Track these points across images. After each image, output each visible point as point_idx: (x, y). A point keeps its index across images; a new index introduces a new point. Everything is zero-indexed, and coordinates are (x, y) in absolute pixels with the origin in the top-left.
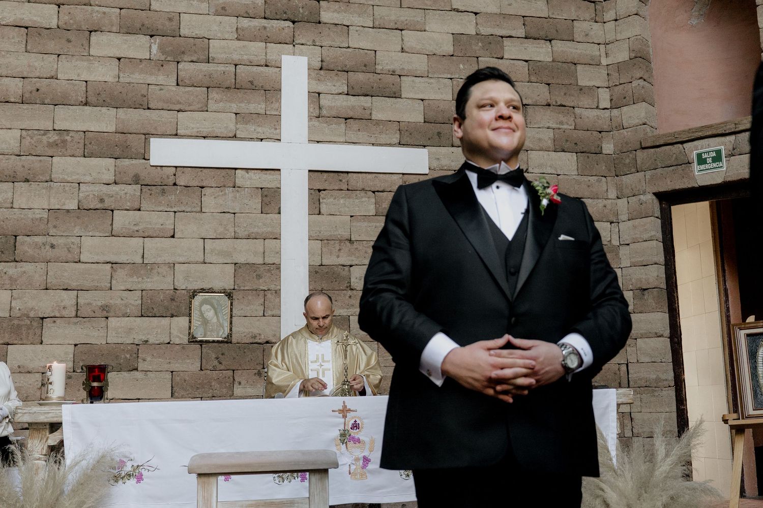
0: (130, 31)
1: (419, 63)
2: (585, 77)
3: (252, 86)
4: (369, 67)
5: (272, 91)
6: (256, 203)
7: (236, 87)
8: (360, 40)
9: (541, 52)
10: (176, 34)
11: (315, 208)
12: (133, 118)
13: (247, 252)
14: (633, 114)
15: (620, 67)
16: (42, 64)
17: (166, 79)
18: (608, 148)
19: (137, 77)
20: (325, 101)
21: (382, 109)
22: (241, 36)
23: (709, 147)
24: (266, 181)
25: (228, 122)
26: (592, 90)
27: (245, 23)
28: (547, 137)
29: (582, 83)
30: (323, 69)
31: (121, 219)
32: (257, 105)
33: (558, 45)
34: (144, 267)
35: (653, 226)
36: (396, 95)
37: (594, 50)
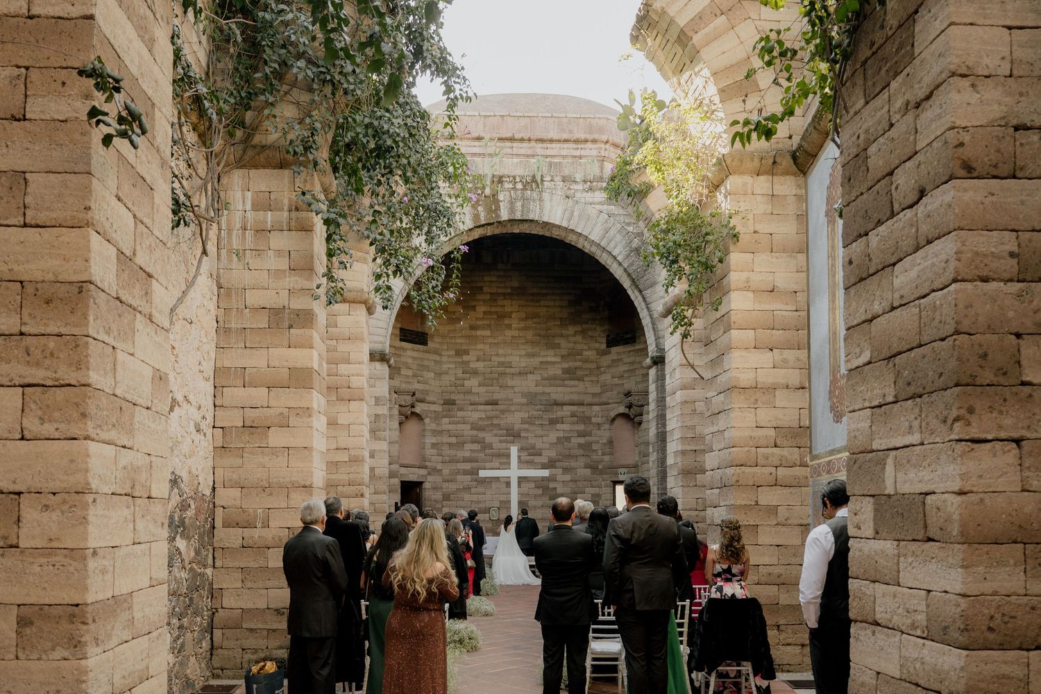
0: (473, 442)
1: (547, 446)
2: (594, 447)
3: (503, 455)
4: (533, 448)
5: (508, 456)
6: (505, 485)
7: (499, 456)
8: (531, 441)
9: (582, 440)
10: (484, 442)
11: (519, 486)
12: (475, 465)
13: (503, 498)
14: (607, 458)
15: (604, 444)
16: (453, 452)
17: (481, 455)
18: (600, 467)
19: (475, 455)
20: (522, 458)
21: (537, 459)
22: (501, 442)
23: (622, 470)
24: (507, 480)
25: (497, 465)
26: (596, 451)
27: (502, 438)
28: (582, 464)
29: (594, 448)
30: (521, 450)
31: (473, 490)
32: (505, 460)
33: (587, 438)
34: (478, 502)
35: (610, 490)
36: (541, 455)
37: (598, 439)
